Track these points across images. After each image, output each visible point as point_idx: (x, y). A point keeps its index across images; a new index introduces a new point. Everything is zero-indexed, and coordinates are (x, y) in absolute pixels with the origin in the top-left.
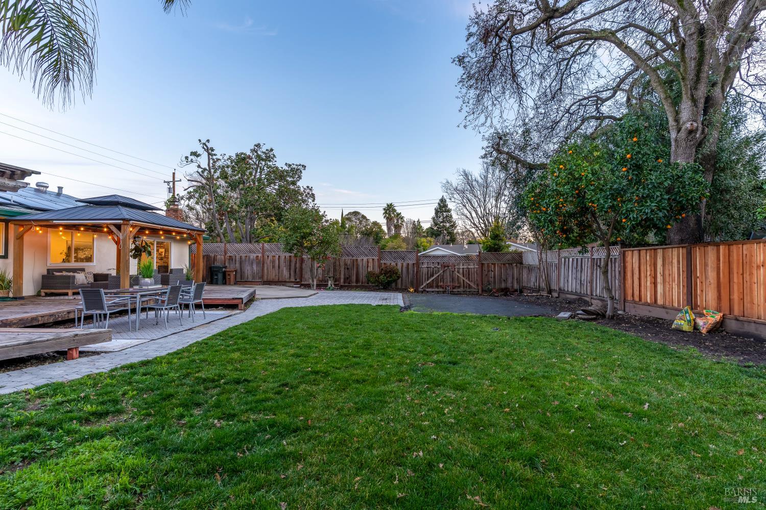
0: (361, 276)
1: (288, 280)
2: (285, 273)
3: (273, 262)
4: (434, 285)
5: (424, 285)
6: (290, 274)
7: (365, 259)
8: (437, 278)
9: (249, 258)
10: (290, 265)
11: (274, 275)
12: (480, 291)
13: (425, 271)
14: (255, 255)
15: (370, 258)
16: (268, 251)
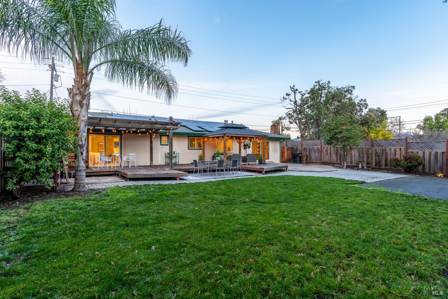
1: (335, 163)
2: (334, 158)
3: (327, 151)
6: (337, 159)
7: (393, 148)
9: (314, 149)
10: (337, 153)
11: (327, 159)
14: (317, 147)
15: (398, 147)
16: (324, 144)
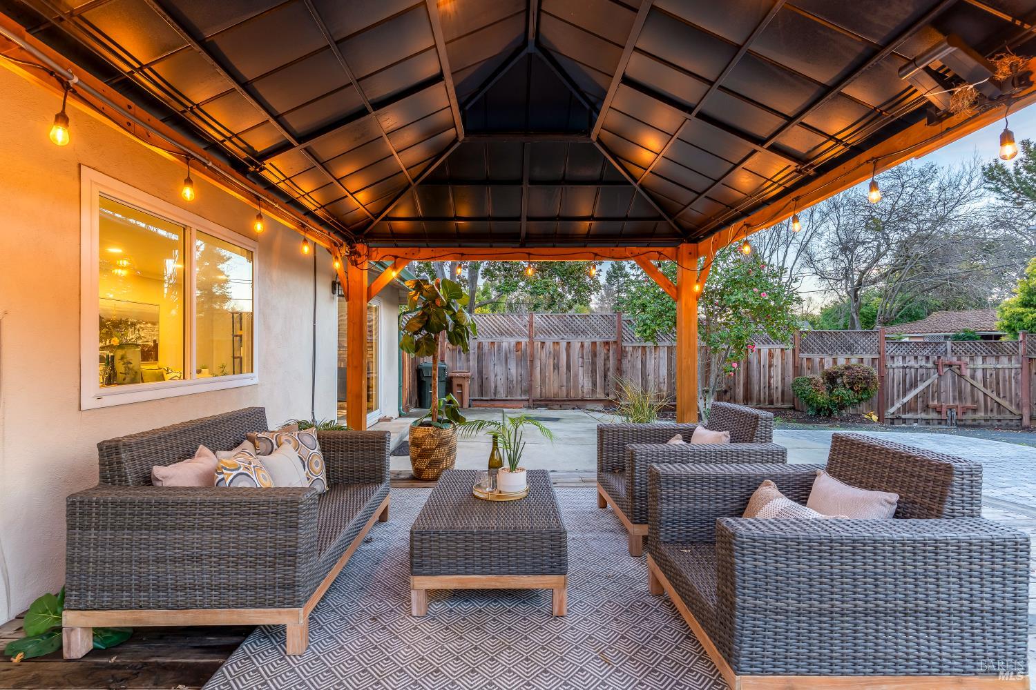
0: (756, 388)
1: (588, 397)
2: (584, 382)
3: (556, 356)
4: (919, 405)
5: (898, 405)
6: (594, 384)
7: (765, 349)
8: (925, 392)
9: (499, 346)
10: (594, 363)
11: (556, 385)
12: (1026, 421)
13: (898, 374)
14: (513, 341)
15: (777, 348)
16: (543, 331)
